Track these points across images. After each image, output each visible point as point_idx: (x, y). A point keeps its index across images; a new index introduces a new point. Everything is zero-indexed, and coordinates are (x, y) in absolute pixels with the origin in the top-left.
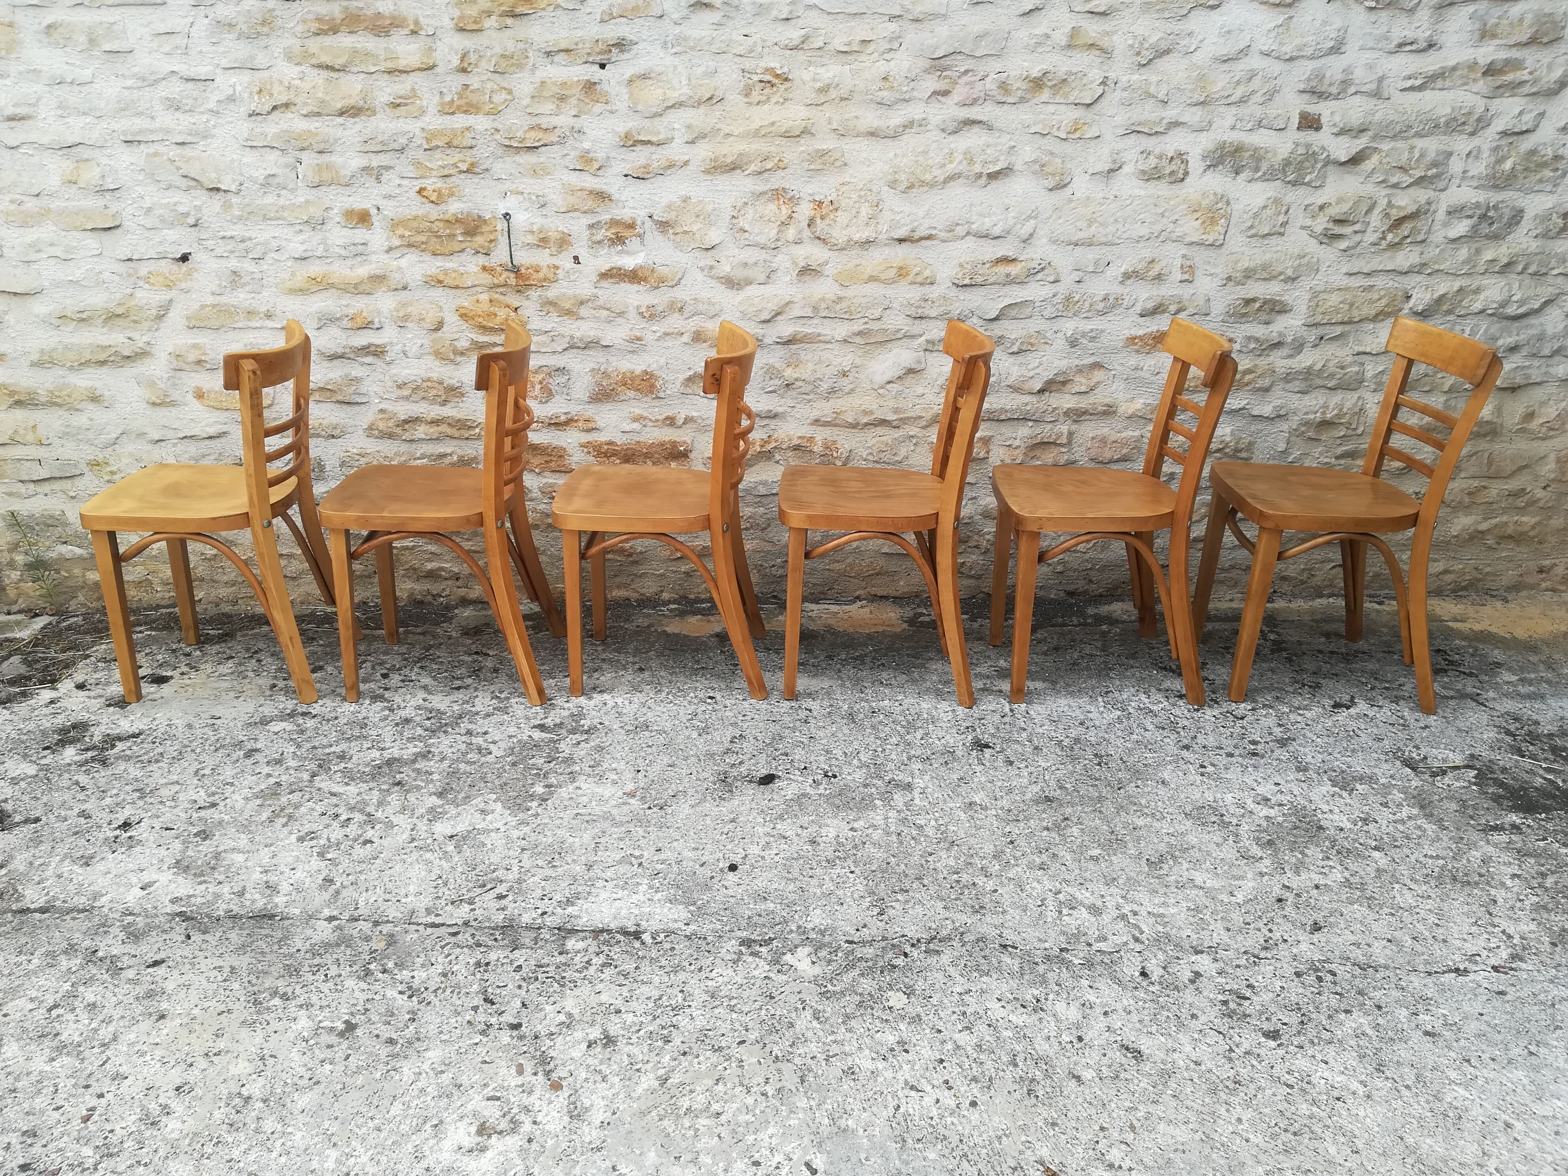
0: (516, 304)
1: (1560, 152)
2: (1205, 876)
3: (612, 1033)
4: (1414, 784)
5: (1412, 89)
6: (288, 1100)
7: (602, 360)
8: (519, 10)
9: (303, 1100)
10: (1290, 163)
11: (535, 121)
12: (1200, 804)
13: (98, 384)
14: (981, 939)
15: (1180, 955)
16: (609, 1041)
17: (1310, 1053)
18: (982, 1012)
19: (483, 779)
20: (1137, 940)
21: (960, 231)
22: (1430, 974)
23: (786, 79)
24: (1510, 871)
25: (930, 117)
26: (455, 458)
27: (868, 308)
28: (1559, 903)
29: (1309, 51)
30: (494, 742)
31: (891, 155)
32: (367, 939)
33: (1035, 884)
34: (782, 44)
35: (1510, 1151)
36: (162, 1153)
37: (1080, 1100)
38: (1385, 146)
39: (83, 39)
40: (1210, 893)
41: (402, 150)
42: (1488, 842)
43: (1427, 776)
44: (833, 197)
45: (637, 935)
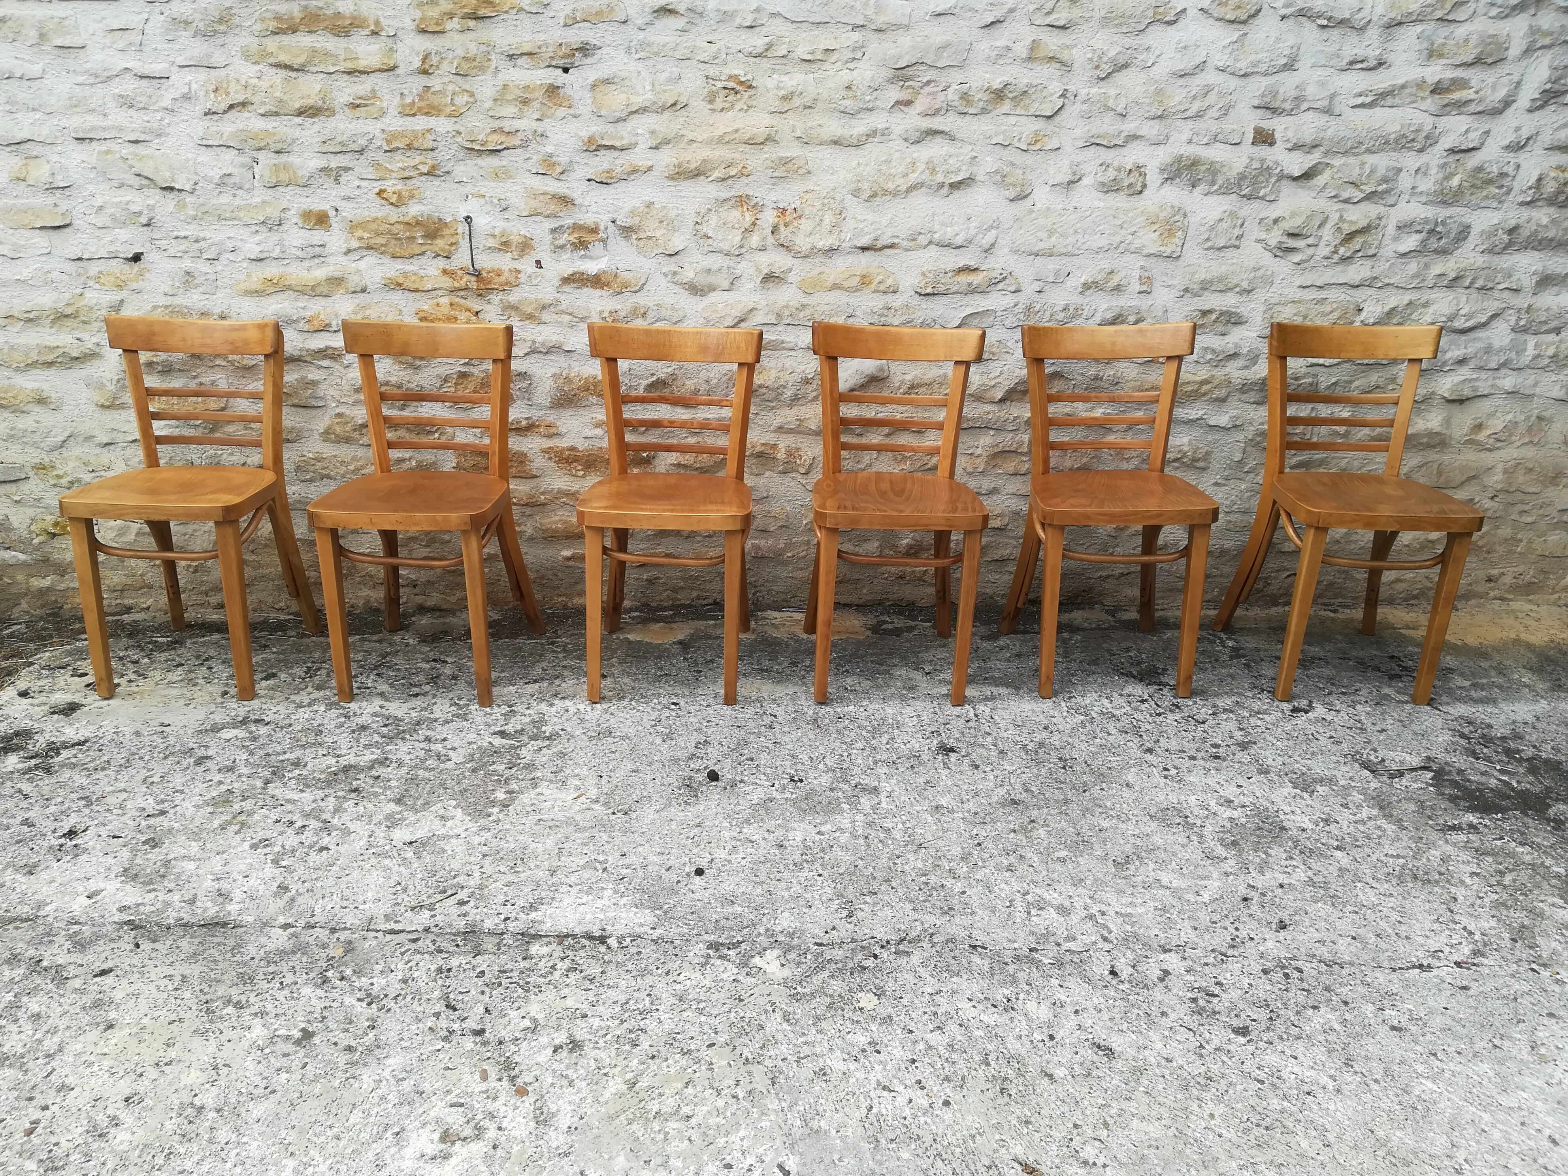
0: (477, 308)
1: (1505, 170)
2: (1171, 876)
3: (578, 1038)
4: (1373, 785)
5: (1362, 106)
6: (243, 1110)
7: (564, 365)
8: (481, 13)
9: (259, 1110)
10: (1245, 177)
11: (497, 124)
12: (1164, 806)
13: (45, 386)
14: (951, 940)
15: (1149, 953)
16: (575, 1045)
17: (1279, 1048)
18: (953, 1012)
19: (443, 785)
20: (1105, 939)
21: (923, 240)
22: (1394, 970)
23: (750, 87)
24: (1469, 869)
25: (893, 126)
26: (413, 463)
27: (831, 316)
28: (1517, 900)
29: (1263, 68)
30: (454, 749)
31: (854, 164)
32: (324, 946)
33: (1003, 886)
34: (746, 51)
35: (1478, 1142)
36: (110, 1165)
37: (1053, 1098)
38: (1337, 162)
39: (33, 34)
40: (1176, 893)
41: (361, 152)
42: (1447, 842)
43: (1385, 778)
44: (797, 205)
45: (602, 940)
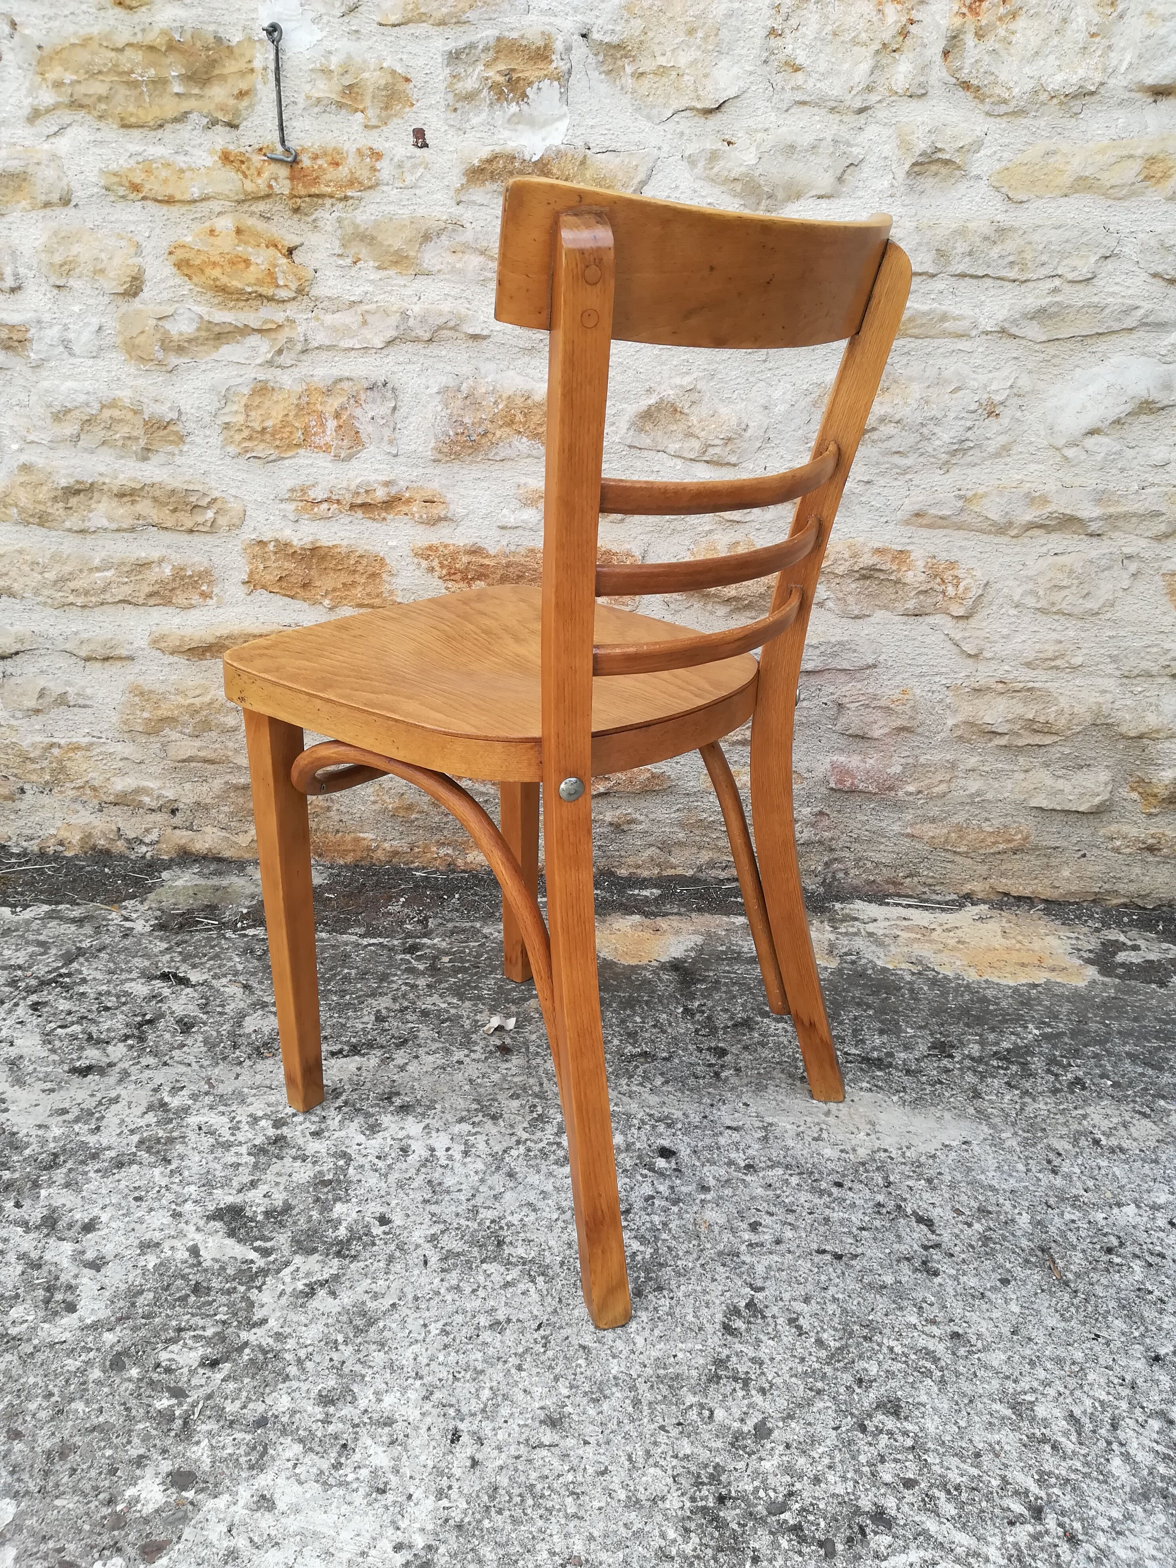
0: (291, 240)
7: (466, 370)
26: (168, 571)
27: (1064, 255)
